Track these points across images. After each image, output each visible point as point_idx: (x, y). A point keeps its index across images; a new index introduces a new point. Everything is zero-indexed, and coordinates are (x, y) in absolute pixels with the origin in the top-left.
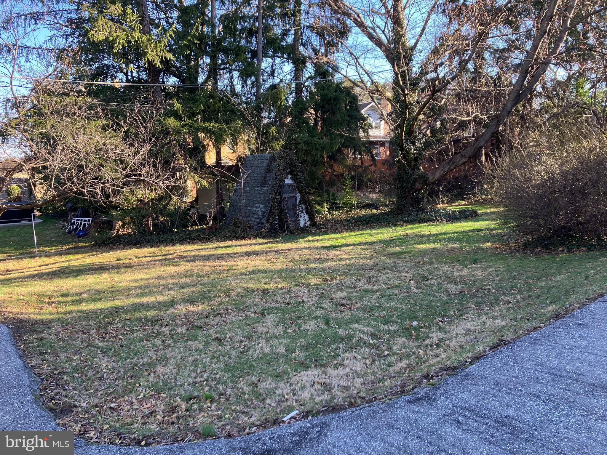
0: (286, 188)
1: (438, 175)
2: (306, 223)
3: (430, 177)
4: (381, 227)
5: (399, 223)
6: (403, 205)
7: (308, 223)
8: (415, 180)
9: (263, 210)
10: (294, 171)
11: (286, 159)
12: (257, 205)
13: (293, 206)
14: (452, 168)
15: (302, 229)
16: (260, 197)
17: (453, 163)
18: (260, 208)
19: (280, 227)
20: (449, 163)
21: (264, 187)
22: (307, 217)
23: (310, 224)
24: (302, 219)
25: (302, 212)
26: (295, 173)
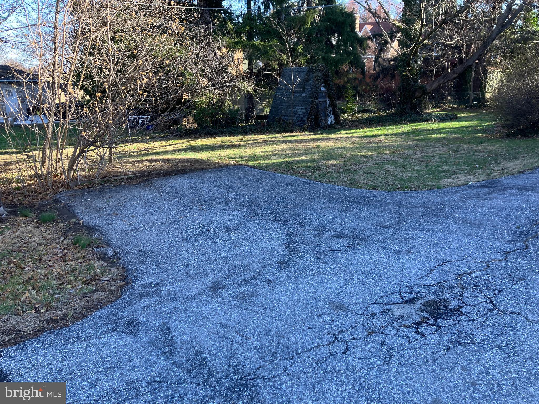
0: (321, 94)
1: (434, 86)
2: (332, 122)
3: (428, 87)
4: (391, 125)
5: (403, 122)
6: (404, 109)
7: (333, 122)
8: (416, 90)
9: (304, 111)
10: (327, 81)
11: (323, 71)
12: (297, 107)
13: (324, 108)
14: (446, 81)
15: (329, 126)
16: (299, 101)
17: (447, 78)
18: (300, 109)
19: (315, 124)
20: (443, 78)
21: (303, 93)
22: (332, 117)
23: (335, 123)
24: (329, 119)
25: (330, 113)
26: (329, 82)
